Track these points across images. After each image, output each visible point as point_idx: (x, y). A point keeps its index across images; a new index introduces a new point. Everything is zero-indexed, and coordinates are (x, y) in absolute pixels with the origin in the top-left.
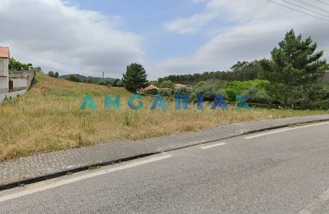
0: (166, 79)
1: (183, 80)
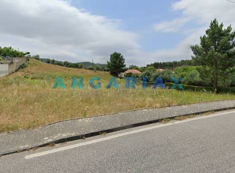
0: (152, 65)
1: (165, 66)
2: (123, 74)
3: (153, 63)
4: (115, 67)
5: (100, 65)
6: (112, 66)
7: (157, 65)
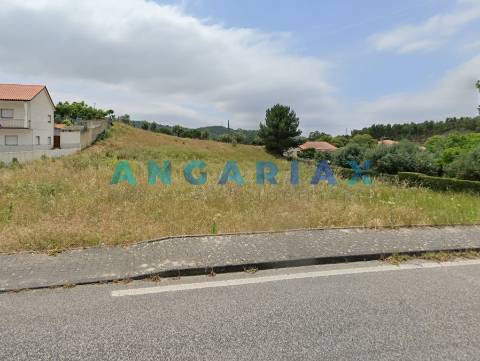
0: (364, 131)
1: (400, 133)
2: (294, 152)
3: (369, 126)
4: (276, 135)
5: (245, 132)
6: (270, 134)
7: (377, 132)
